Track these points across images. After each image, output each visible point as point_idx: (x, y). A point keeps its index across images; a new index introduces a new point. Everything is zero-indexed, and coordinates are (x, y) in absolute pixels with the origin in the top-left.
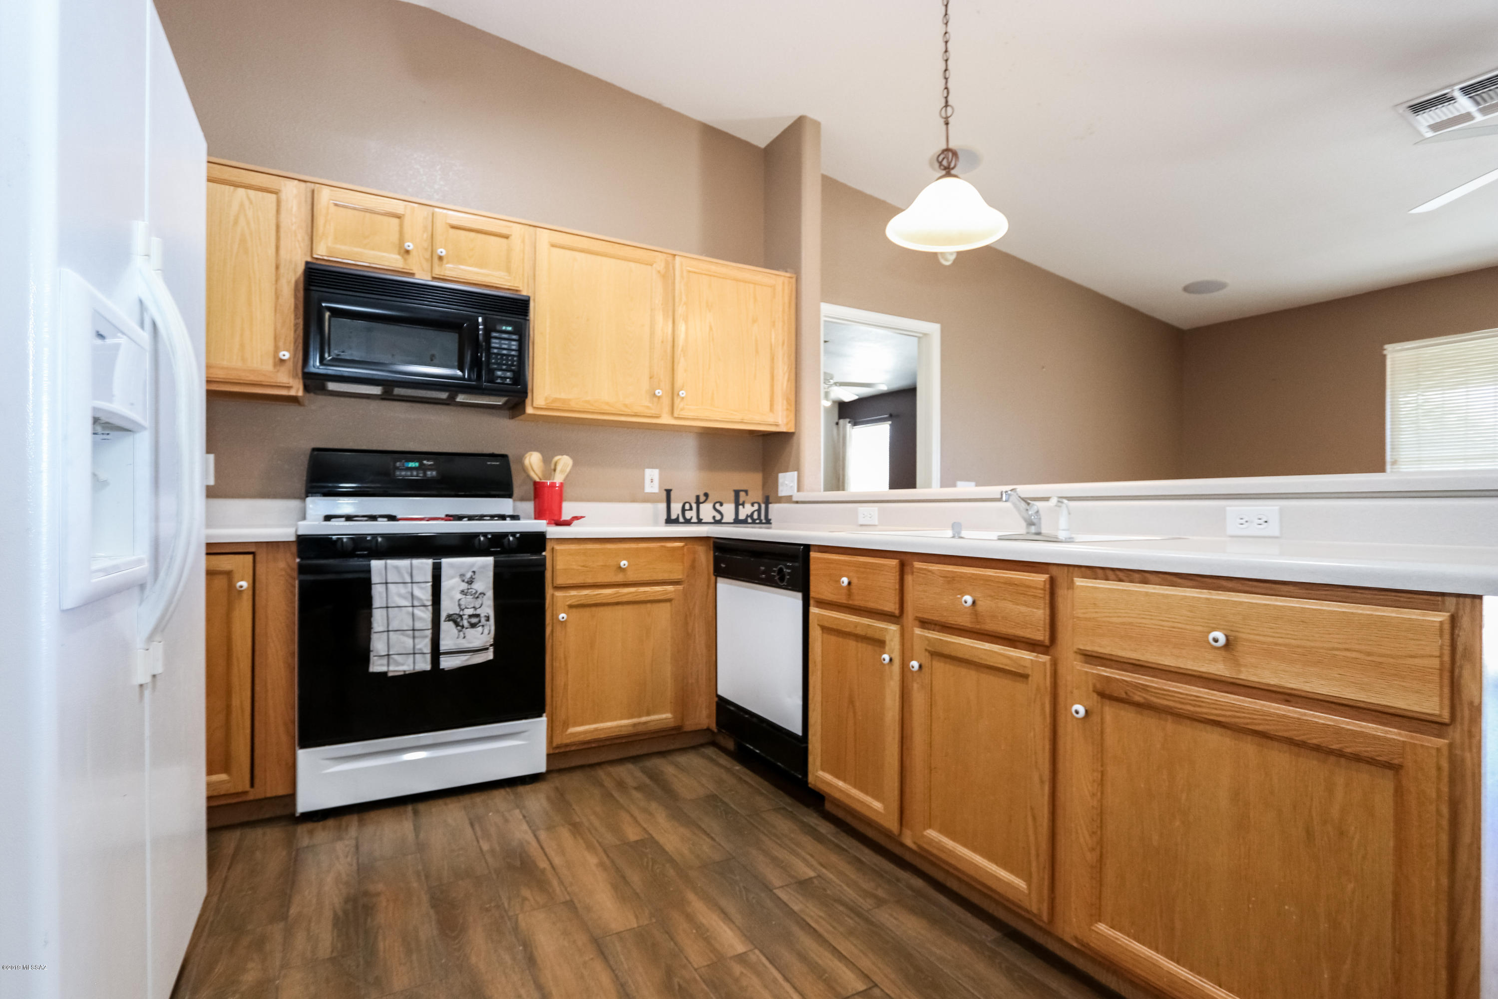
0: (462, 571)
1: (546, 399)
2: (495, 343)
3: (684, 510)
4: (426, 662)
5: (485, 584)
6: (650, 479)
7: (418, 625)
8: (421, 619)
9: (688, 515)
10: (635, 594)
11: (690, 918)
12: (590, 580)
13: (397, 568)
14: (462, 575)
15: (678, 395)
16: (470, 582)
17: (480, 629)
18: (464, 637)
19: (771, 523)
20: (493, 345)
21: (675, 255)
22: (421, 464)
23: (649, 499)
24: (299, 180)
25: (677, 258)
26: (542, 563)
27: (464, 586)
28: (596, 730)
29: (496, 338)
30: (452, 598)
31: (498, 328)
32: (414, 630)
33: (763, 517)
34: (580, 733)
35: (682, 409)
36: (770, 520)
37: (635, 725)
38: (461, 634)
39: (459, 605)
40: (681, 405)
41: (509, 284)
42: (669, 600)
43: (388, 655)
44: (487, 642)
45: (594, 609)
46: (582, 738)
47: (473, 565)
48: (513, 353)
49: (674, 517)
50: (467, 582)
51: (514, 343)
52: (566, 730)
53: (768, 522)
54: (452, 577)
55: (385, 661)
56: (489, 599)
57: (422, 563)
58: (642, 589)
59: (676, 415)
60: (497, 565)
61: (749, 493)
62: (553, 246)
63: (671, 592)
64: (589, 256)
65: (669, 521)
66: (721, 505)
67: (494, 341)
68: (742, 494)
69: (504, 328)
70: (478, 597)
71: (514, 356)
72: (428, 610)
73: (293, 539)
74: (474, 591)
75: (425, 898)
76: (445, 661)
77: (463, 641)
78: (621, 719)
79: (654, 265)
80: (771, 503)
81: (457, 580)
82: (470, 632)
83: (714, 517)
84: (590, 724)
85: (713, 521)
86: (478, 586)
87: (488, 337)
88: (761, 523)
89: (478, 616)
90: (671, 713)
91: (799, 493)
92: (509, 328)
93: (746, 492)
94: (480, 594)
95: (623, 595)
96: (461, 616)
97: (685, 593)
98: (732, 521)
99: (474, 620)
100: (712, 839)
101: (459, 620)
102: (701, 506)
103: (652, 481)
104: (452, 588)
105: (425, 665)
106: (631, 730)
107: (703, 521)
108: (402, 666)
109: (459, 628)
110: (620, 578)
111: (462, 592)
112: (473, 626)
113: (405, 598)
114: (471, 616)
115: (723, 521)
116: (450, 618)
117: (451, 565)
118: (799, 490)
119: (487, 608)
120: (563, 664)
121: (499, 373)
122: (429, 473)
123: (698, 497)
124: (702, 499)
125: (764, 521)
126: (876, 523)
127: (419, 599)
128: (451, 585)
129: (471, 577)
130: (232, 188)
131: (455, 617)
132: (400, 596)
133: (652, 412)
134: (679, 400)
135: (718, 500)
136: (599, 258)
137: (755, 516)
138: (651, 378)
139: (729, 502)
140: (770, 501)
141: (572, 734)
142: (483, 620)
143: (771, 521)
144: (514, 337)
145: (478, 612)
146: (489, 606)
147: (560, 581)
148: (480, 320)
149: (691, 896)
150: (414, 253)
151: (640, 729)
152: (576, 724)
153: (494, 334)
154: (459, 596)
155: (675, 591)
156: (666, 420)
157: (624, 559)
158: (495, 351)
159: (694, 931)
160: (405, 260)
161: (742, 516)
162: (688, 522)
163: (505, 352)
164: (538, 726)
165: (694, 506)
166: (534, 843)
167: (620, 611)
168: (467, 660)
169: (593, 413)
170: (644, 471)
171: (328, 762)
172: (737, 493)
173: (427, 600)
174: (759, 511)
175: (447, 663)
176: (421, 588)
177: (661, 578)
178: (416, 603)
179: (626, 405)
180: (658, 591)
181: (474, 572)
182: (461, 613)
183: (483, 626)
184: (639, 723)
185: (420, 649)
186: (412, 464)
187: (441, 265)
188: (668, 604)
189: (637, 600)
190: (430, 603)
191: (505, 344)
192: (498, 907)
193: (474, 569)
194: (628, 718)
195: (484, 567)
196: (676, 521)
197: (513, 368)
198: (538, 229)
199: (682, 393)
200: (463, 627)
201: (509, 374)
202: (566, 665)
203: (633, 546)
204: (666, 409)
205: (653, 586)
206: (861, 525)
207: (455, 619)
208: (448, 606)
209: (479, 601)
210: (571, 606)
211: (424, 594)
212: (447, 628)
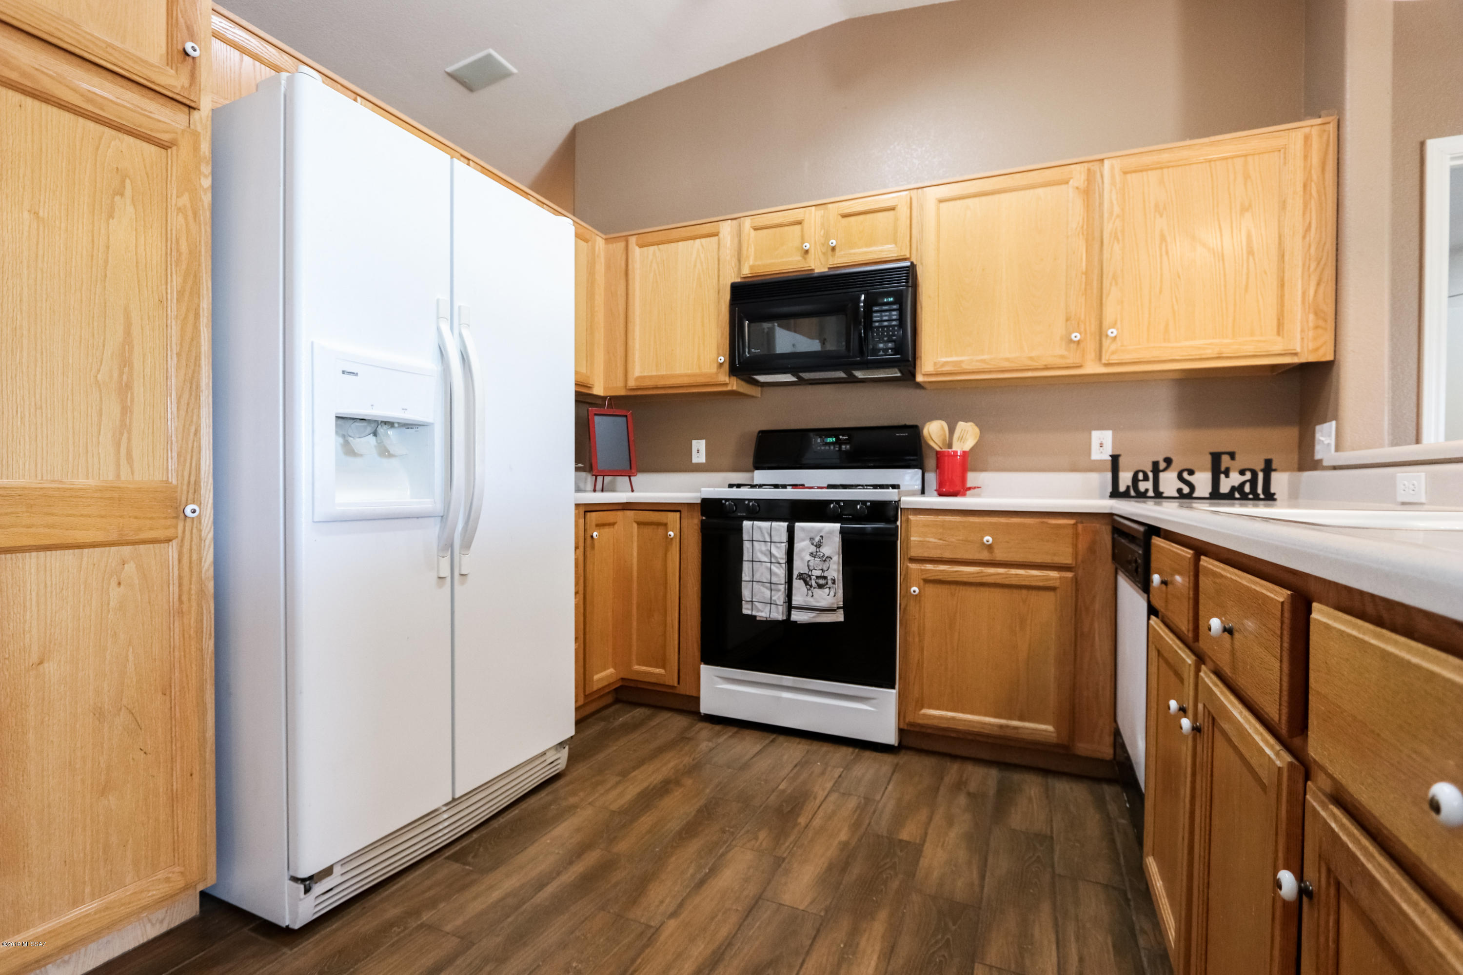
0: (812, 535)
1: (935, 364)
2: (876, 317)
3: (1135, 480)
4: (778, 613)
5: (833, 547)
6: (1100, 442)
7: (774, 580)
8: (776, 574)
9: (1143, 486)
10: (1004, 576)
11: (855, 932)
12: (948, 555)
13: (760, 528)
14: (812, 539)
15: (1107, 336)
16: (819, 546)
17: (827, 590)
18: (812, 596)
19: (1275, 500)
20: (875, 319)
21: (1102, 160)
22: (838, 439)
23: (1094, 467)
24: (731, 219)
25: (1106, 162)
26: (894, 533)
27: (813, 549)
28: (953, 719)
29: (877, 311)
30: (802, 559)
31: (880, 301)
32: (771, 583)
33: (1260, 490)
34: (935, 717)
35: (1113, 353)
36: (1274, 494)
37: (1001, 727)
38: (810, 592)
39: (808, 566)
40: (1113, 347)
41: (896, 255)
42: (1053, 589)
43: (752, 601)
44: (833, 604)
45: (953, 587)
46: (935, 722)
47: (821, 530)
48: (894, 323)
49: (1122, 488)
50: (816, 546)
51: (894, 313)
52: (921, 709)
53: (1270, 497)
54: (803, 540)
55: (750, 607)
56: (834, 563)
57: (779, 526)
58: (1014, 571)
59: (1104, 361)
60: (842, 531)
61: (1237, 456)
62: (941, 201)
63: (1055, 579)
64: (984, 199)
65: (1115, 494)
66: (1191, 472)
67: (875, 315)
68: (1225, 459)
69: (885, 300)
70: (825, 561)
71: (895, 326)
72: (782, 567)
73: (699, 501)
74: (822, 555)
75: (702, 802)
76: (795, 615)
77: (811, 599)
78: (986, 715)
79: (1071, 182)
80: (1275, 470)
81: (807, 543)
82: (818, 592)
83: (1180, 491)
84: (947, 710)
85: (1177, 495)
86: (826, 550)
87: (869, 312)
88: (1256, 498)
89: (825, 578)
90: (1054, 727)
91: (1339, 454)
92: (891, 299)
93: (1232, 455)
94: (827, 557)
95: (987, 576)
96: (810, 576)
97: (1076, 581)
98: (1207, 495)
99: (821, 582)
100: (983, 877)
101: (808, 579)
102: (1162, 475)
103: (1101, 445)
104: (802, 550)
105: (778, 614)
106: (996, 732)
107: (1164, 495)
108: (763, 613)
109: (808, 587)
110: (984, 556)
111: (811, 554)
112: (821, 586)
113: (765, 554)
114: (817, 577)
115: (1195, 495)
116: (801, 576)
117: (803, 529)
118: (1337, 449)
119: (835, 570)
120: (917, 639)
121: (881, 345)
122: (843, 447)
123: (1155, 464)
124: (1162, 465)
125: (1262, 496)
126: (1423, 500)
127: (776, 557)
128: (802, 546)
129: (819, 541)
130: (692, 241)
131: (806, 576)
132: (761, 552)
133: (1070, 361)
134: (1109, 341)
135: (1185, 467)
136: (996, 197)
137: (1247, 488)
138: (1067, 320)
139: (1203, 470)
140: (1274, 467)
141: (924, 715)
142: (830, 582)
143: (1275, 497)
144: (895, 307)
145: (826, 574)
146: (834, 570)
147: (914, 553)
148: (863, 297)
149: (883, 915)
150: (812, 252)
151: (1009, 733)
152: (930, 707)
153: (876, 308)
154: (808, 558)
155: (1060, 578)
156: (1092, 368)
157: (987, 535)
158: (877, 324)
159: (842, 946)
160: (805, 259)
161: (1224, 488)
162: (1142, 496)
163: (886, 324)
164: (889, 697)
165: (1151, 475)
166: (818, 802)
167: (985, 593)
168: (813, 617)
169: (990, 372)
170: (1090, 434)
171: (719, 679)
172: (1216, 458)
173: (782, 559)
174: (1253, 482)
175: (798, 617)
176: (777, 547)
177: (1039, 561)
178: (773, 560)
179: (1031, 358)
180: (1037, 576)
181: (822, 537)
182: (810, 573)
183: (829, 588)
184: (1007, 726)
185: (775, 601)
186: (829, 440)
187: (833, 256)
188: (1052, 594)
189: (1007, 583)
190: (784, 561)
191: (886, 316)
192: (733, 833)
193: (822, 534)
194: (995, 717)
195: (831, 532)
196: (1126, 495)
197: (894, 338)
198: (925, 189)
199: (1112, 332)
200: (811, 586)
201: (890, 345)
202: (921, 641)
203: (1003, 520)
204: (1091, 355)
205: (1029, 569)
206: (1403, 504)
207: (805, 578)
208: (799, 567)
209: (827, 564)
210: (926, 581)
211: (780, 552)
212: (798, 584)
